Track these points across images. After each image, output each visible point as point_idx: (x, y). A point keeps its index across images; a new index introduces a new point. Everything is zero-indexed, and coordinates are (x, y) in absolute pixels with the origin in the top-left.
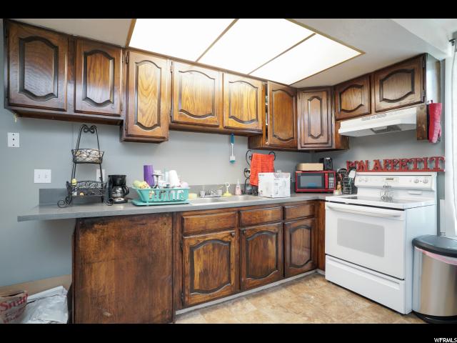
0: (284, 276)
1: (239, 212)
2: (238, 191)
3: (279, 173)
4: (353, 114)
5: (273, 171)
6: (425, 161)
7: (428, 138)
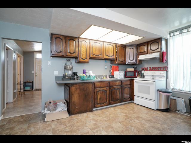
0: (122, 102)
1: (109, 83)
2: (108, 77)
3: (120, 71)
4: (143, 53)
5: (118, 71)
6: (163, 67)
7: (162, 61)
